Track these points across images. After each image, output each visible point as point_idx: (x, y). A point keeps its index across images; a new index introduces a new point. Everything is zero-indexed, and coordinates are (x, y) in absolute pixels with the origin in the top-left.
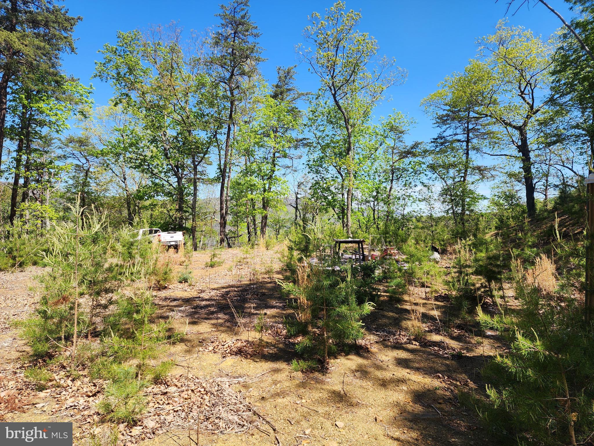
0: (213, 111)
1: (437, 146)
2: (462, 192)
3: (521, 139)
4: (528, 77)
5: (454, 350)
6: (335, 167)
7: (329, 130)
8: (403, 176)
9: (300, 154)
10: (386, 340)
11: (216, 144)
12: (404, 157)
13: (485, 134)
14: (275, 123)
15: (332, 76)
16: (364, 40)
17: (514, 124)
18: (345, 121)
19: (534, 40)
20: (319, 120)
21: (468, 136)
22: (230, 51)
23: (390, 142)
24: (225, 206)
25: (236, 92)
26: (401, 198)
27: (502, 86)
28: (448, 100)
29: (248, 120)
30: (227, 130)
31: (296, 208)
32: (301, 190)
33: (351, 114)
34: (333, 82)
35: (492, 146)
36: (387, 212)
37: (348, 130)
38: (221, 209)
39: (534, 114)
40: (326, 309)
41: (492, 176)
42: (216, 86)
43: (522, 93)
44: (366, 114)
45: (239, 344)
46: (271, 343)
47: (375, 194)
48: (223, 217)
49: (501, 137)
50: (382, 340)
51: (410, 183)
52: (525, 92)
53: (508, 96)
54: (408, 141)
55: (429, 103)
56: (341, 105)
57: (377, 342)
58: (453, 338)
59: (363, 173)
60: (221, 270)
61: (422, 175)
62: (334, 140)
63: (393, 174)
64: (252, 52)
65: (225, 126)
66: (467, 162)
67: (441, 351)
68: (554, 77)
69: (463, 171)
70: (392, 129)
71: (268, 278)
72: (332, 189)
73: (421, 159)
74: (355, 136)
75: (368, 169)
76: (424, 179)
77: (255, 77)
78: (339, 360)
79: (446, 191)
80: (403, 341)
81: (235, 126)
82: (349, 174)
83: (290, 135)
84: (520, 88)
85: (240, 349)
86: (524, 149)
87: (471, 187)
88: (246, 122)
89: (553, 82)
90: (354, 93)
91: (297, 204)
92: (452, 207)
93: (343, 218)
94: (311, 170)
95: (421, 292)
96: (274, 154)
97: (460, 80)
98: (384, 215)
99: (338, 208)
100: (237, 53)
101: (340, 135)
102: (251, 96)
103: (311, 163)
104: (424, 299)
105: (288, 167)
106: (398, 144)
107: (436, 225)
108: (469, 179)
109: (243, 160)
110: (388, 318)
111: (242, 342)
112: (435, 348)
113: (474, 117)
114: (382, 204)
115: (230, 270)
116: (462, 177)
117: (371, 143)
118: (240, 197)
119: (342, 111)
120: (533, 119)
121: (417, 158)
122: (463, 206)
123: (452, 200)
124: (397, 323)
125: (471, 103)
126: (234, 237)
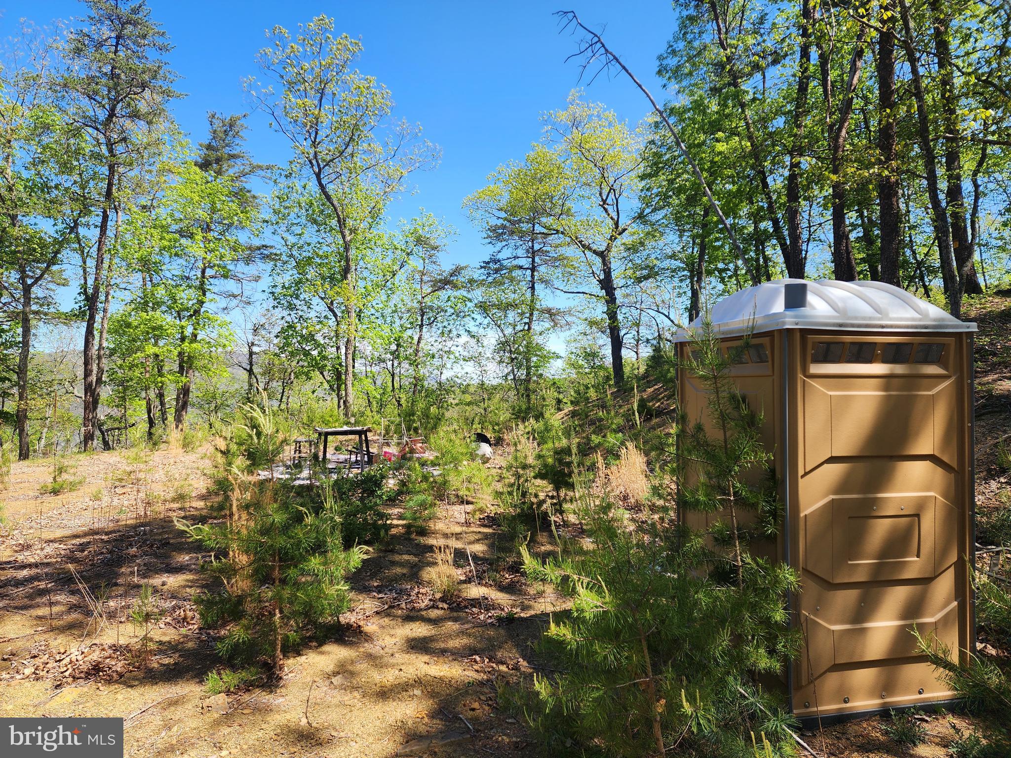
0: (67, 180)
1: (489, 274)
2: (527, 347)
3: (604, 270)
4: (611, 180)
5: (503, 610)
6: (322, 299)
7: (310, 234)
8: (439, 319)
9: (257, 273)
10: (393, 607)
11: (77, 246)
12: (439, 289)
13: (556, 259)
14: (202, 214)
15: (314, 142)
16: (368, 88)
17: (594, 247)
18: (339, 221)
19: (619, 127)
20: (292, 215)
21: (533, 261)
22: (107, 69)
23: (415, 263)
24: (95, 368)
25: (119, 148)
26: (437, 356)
27: (578, 189)
28: (503, 203)
29: (149, 203)
30: (100, 219)
31: (250, 372)
32: (260, 338)
33: (349, 210)
34: (316, 153)
35: (566, 279)
36: (415, 378)
37: (344, 237)
38: (87, 373)
39: (620, 234)
40: (280, 566)
41: (568, 323)
42: (76, 133)
43: (604, 201)
44: (375, 214)
45: (96, 656)
46: (169, 642)
47: (394, 347)
48: (89, 389)
49: (577, 265)
50: (386, 607)
51: (450, 331)
52: (608, 201)
53: (586, 205)
54: (446, 264)
55: (476, 205)
56: (331, 193)
57: (377, 613)
58: (502, 588)
59: (373, 311)
60: (77, 499)
61: (467, 319)
62: (321, 253)
63: (422, 316)
64: (154, 77)
65: (97, 211)
66: (532, 301)
67: (482, 613)
68: (643, 183)
69: (528, 315)
70: (419, 241)
71: (180, 509)
72: (319, 337)
73: (465, 293)
74: (357, 248)
75: (381, 306)
76: (471, 326)
77: (161, 125)
78: (304, 658)
79: (503, 345)
80: (423, 605)
81: (120, 213)
82: (349, 312)
83: (234, 238)
84: (601, 194)
85: (97, 665)
86: (607, 284)
87: (539, 340)
88: (144, 207)
89: (642, 190)
90: (353, 175)
91: (251, 364)
92: (513, 370)
93: (339, 389)
94: (279, 303)
95: (458, 512)
96: (203, 272)
97: (519, 174)
98: (410, 383)
99: (329, 371)
100: (123, 76)
101: (331, 244)
102: (152, 160)
103: (278, 290)
104: (462, 525)
105: (235, 296)
106: (430, 267)
107: (489, 399)
108: (536, 327)
109: (137, 279)
110: (401, 564)
111: (103, 650)
112: (474, 609)
113: (540, 233)
114: (405, 365)
115: (97, 498)
116: (525, 323)
117: (385, 262)
118: (131, 351)
119: (333, 205)
120: (618, 242)
121: (459, 291)
122: (528, 368)
123: (512, 360)
124: (414, 574)
125: (536, 213)
126: (119, 429)
